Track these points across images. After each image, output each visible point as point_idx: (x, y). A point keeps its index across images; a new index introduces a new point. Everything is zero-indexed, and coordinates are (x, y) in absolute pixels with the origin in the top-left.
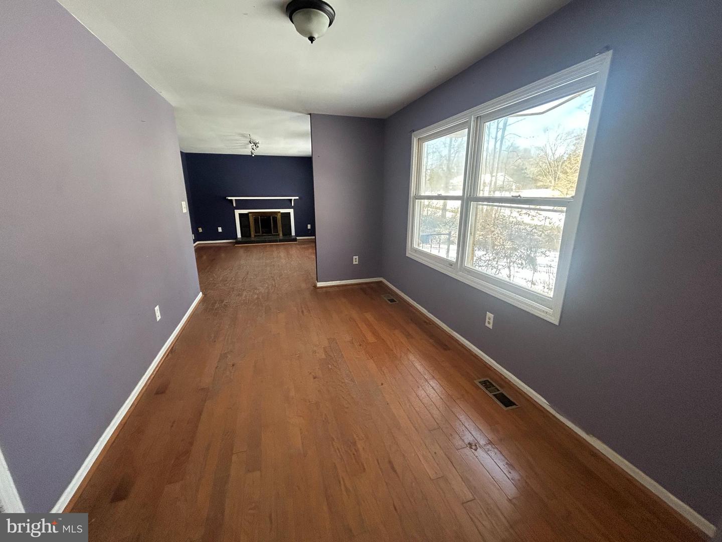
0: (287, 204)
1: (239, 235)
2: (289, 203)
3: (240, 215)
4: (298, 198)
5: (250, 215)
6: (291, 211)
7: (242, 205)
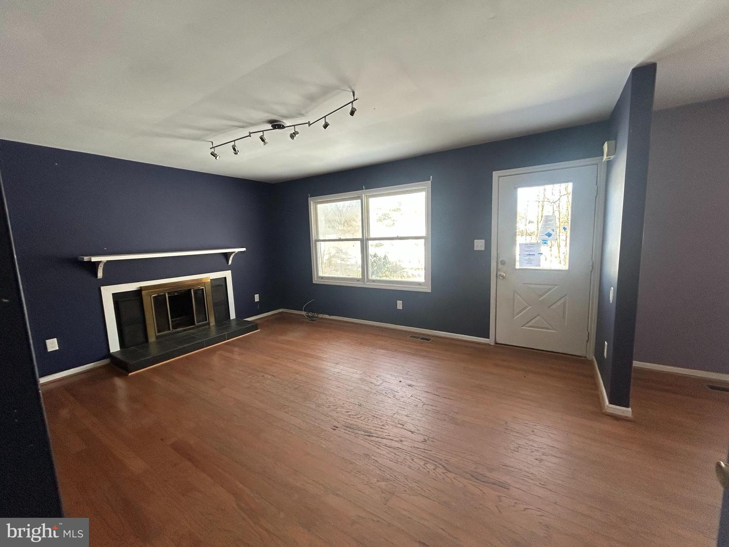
0: (222, 261)
1: (114, 346)
2: (224, 261)
3: (116, 296)
4: (244, 249)
5: (143, 292)
6: (228, 274)
7: (117, 273)
